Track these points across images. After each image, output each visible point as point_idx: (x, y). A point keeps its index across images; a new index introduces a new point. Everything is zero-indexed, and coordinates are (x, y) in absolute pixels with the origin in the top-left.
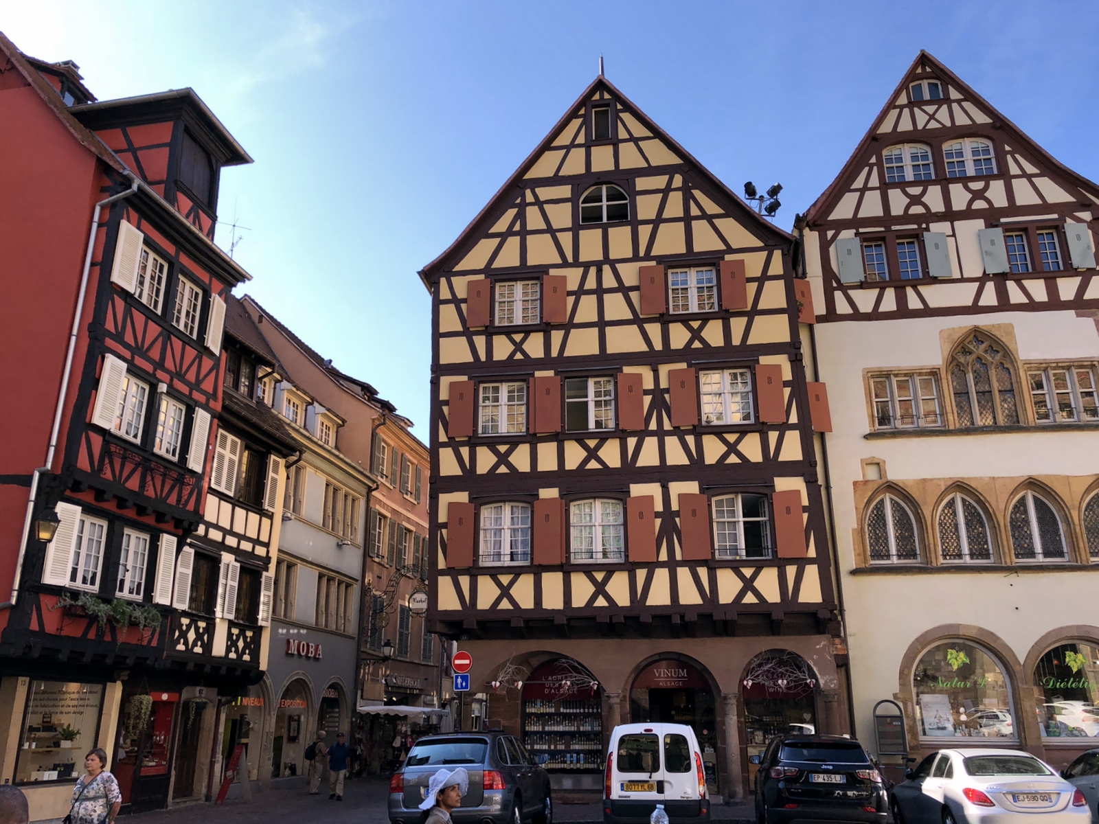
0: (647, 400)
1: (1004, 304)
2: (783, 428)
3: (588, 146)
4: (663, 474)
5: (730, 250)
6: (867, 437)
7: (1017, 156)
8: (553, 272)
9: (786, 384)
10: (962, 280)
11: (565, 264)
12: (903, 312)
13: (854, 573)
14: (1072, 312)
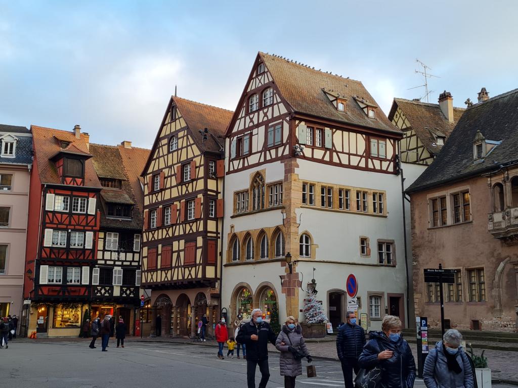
0: (178, 212)
1: (266, 162)
2: (200, 219)
3: (171, 123)
4: (178, 238)
5: (195, 157)
6: (232, 217)
7: (277, 95)
8: (163, 170)
9: (201, 204)
10: (257, 152)
11: (166, 168)
12: (244, 168)
13: (226, 266)
14: (280, 162)
